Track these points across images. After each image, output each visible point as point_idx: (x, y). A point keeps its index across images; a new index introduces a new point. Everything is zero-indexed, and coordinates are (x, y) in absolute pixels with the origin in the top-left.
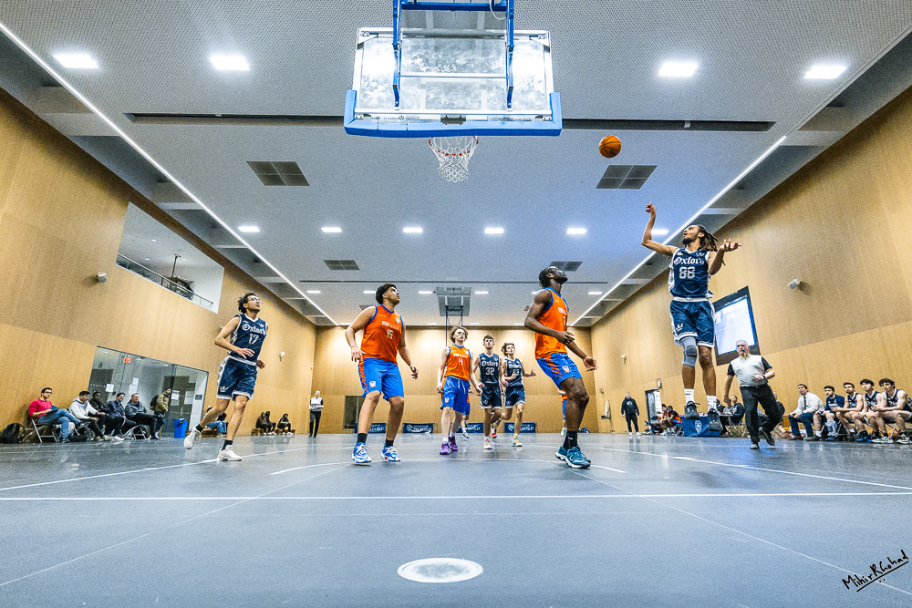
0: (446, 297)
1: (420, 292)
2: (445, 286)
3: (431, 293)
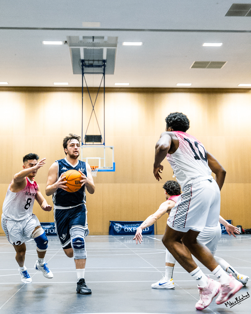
0: (82, 49)
1: (45, 43)
2: (80, 34)
3: (60, 43)
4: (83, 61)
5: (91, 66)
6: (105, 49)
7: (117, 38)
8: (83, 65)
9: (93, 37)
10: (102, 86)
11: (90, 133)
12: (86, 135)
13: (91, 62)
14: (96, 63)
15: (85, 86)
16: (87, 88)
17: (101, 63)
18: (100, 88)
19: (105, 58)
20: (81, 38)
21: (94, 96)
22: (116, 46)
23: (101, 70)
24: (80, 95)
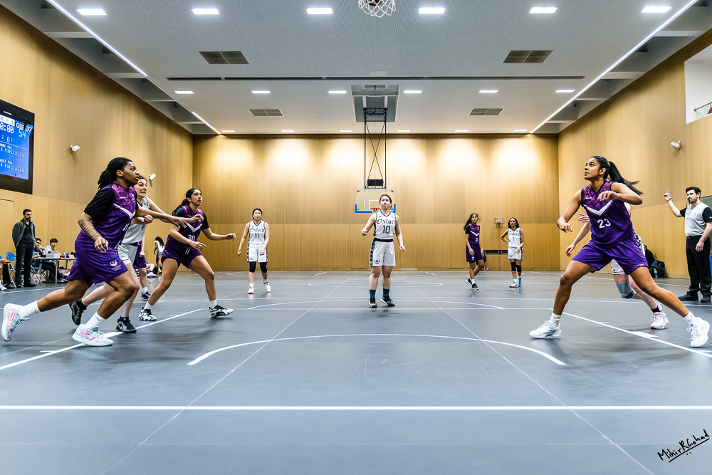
4: (365, 109)
5: (373, 114)
6: (386, 97)
7: (398, 86)
8: (365, 113)
9: (375, 86)
10: (384, 132)
11: (372, 178)
12: (368, 180)
13: (373, 110)
14: (378, 111)
15: (367, 132)
16: (369, 134)
17: (382, 111)
18: (381, 134)
19: (386, 106)
20: (363, 87)
21: (375, 142)
22: (397, 94)
23: (382, 118)
24: (363, 141)
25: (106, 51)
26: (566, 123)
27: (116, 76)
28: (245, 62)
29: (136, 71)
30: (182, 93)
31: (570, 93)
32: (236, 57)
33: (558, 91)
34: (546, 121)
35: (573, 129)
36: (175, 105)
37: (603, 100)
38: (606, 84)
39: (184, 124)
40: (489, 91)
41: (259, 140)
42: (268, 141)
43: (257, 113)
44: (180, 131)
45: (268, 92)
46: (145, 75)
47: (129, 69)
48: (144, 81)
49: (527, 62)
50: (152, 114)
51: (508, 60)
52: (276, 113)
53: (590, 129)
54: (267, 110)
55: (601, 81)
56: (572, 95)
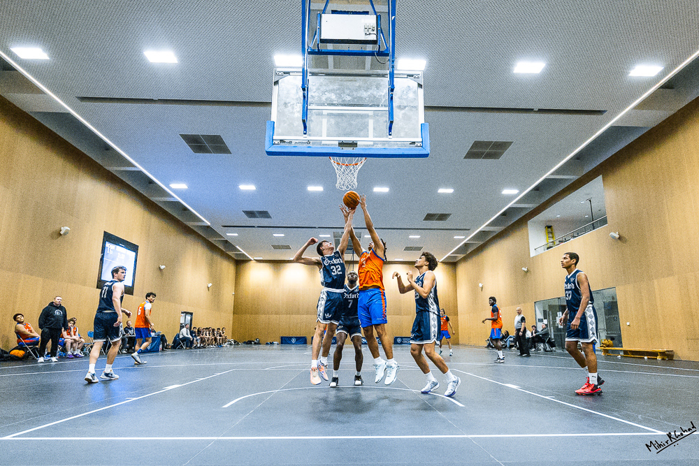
25: (185, 209)
26: (461, 256)
27: (190, 224)
28: (270, 217)
29: (203, 221)
30: (231, 235)
31: (462, 239)
32: (264, 214)
33: (455, 237)
34: (449, 254)
35: (465, 259)
36: (226, 242)
37: (481, 243)
38: (483, 233)
39: (230, 253)
40: (415, 236)
41: (277, 263)
42: (282, 264)
43: (276, 247)
44: (228, 257)
45: (283, 235)
46: (209, 224)
47: (199, 220)
48: (208, 227)
49: (437, 220)
50: (212, 247)
51: (426, 219)
52: (288, 247)
53: (475, 259)
54: (282, 246)
55: (480, 232)
56: (464, 239)
